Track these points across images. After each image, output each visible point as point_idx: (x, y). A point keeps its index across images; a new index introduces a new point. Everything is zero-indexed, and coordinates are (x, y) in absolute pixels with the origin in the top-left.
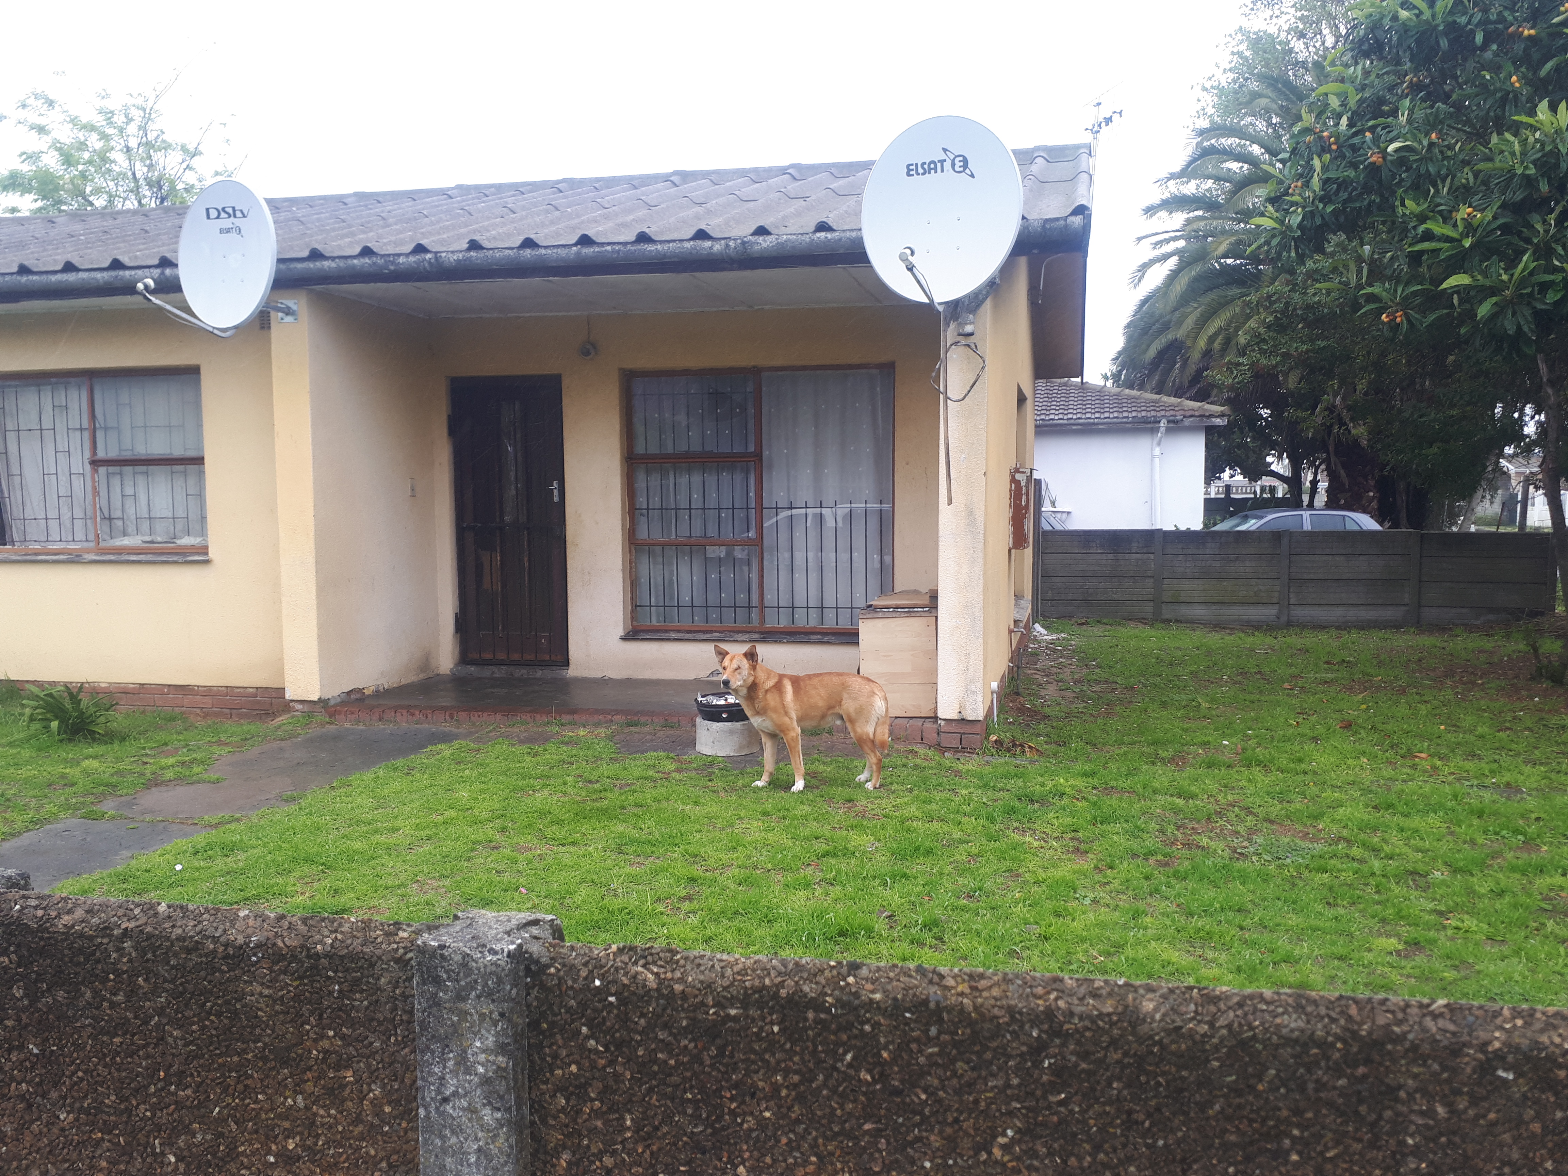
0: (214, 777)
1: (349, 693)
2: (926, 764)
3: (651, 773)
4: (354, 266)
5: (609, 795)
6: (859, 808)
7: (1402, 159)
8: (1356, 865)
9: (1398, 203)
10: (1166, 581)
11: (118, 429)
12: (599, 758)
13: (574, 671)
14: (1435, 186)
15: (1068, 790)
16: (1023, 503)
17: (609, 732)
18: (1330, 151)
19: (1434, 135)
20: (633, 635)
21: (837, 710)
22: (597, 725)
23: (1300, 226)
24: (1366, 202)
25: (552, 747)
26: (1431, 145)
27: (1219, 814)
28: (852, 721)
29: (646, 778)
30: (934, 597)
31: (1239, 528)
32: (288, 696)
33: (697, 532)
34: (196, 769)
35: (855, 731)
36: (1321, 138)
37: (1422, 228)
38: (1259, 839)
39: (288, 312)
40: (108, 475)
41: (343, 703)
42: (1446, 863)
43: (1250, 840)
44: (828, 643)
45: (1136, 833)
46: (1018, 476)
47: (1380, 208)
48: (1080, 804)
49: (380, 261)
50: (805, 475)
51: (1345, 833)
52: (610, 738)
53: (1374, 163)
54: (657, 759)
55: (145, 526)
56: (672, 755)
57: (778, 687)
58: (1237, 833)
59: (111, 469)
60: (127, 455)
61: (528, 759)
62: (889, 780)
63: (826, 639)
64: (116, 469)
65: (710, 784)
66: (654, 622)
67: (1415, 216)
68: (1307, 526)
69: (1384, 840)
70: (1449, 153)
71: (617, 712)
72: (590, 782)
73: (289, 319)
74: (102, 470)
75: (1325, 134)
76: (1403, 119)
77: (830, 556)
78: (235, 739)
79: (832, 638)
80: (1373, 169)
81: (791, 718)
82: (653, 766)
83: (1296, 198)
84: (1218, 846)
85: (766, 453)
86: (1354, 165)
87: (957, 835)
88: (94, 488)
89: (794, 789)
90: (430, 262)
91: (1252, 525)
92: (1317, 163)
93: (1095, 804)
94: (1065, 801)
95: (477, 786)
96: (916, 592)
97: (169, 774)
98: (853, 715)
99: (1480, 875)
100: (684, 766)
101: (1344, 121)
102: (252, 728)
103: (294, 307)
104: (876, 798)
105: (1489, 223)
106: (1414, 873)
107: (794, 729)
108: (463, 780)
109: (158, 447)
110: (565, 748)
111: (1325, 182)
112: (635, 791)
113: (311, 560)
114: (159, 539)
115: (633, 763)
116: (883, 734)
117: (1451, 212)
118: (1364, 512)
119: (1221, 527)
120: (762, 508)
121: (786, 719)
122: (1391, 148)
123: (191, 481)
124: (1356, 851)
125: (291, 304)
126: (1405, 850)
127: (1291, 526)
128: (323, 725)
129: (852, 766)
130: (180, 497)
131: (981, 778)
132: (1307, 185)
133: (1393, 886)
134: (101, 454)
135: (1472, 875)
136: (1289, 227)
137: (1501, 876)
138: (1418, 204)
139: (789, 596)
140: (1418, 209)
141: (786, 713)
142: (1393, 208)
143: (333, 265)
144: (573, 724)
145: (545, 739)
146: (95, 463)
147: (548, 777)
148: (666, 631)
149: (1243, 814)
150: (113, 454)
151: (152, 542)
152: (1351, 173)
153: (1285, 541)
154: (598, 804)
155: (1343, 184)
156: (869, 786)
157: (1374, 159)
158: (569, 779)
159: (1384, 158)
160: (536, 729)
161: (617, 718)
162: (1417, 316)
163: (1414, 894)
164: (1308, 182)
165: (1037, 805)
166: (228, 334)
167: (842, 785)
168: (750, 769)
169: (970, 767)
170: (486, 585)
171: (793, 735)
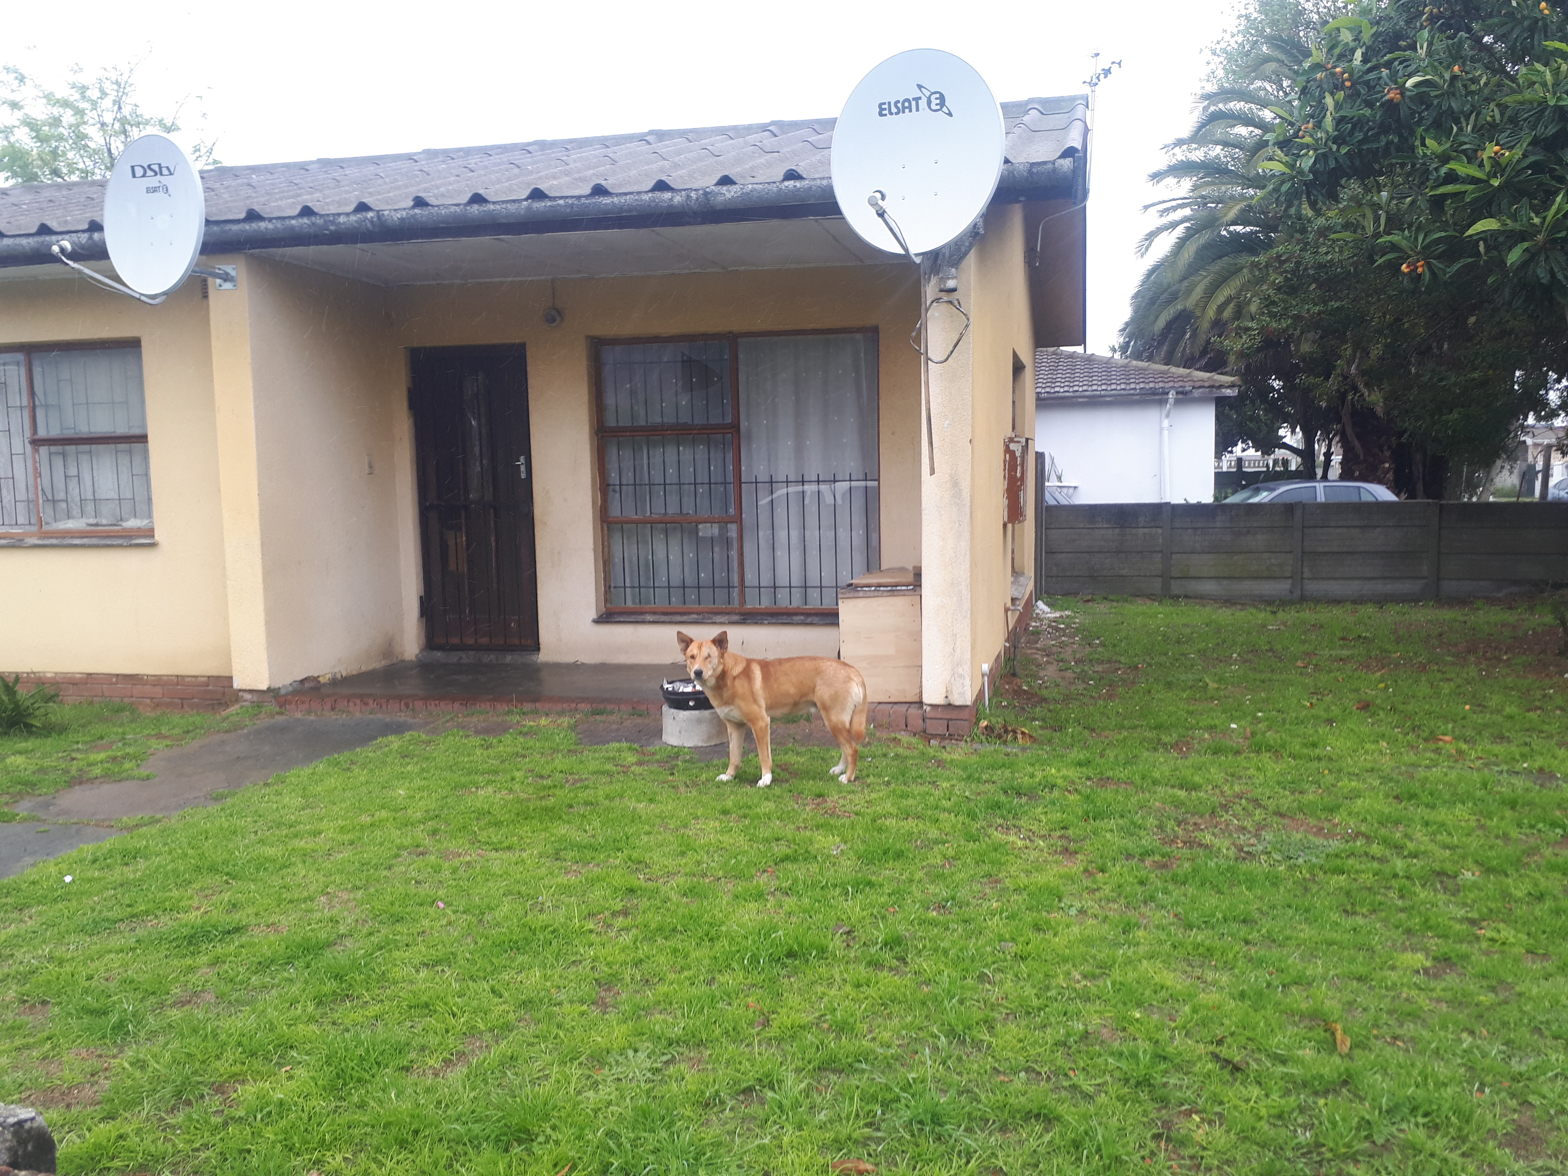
0: (144, 772)
1: (302, 681)
2: (908, 753)
3: (609, 767)
4: (292, 228)
5: (558, 792)
6: (830, 804)
7: (1422, 96)
8: (1375, 865)
9: (1418, 143)
10: (1174, 556)
11: (59, 407)
12: (555, 751)
13: (544, 656)
14: (1457, 122)
15: (1059, 781)
16: (1019, 475)
17: (572, 721)
18: (1341, 87)
19: (1456, 68)
20: (606, 617)
21: (810, 698)
22: (561, 714)
23: (1312, 170)
24: (1383, 143)
25: (507, 738)
26: (1454, 78)
27: (1225, 807)
28: (826, 710)
29: (603, 773)
30: (918, 574)
31: (1251, 501)
32: (237, 685)
33: (672, 509)
34: (128, 765)
35: (829, 720)
36: (1333, 75)
37: (1444, 170)
38: (1268, 835)
39: (226, 278)
40: (50, 454)
41: (295, 693)
42: (1477, 862)
43: (1257, 836)
44: (811, 624)
45: (1132, 830)
46: (1013, 446)
47: (1399, 149)
48: (1071, 797)
49: (319, 221)
50: (786, 446)
51: (1363, 828)
52: (572, 728)
53: (1391, 101)
54: (619, 750)
55: (90, 508)
56: (636, 746)
57: (747, 673)
58: (1244, 828)
59: (53, 449)
60: (69, 433)
61: (479, 751)
62: (865, 773)
63: (808, 620)
64: (59, 448)
65: (670, 778)
66: (629, 604)
67: (1437, 157)
68: (1321, 498)
69: (1406, 836)
70: (1473, 87)
71: (583, 700)
72: (541, 777)
73: (228, 286)
74: (44, 450)
75: (1338, 70)
76: (1422, 52)
77: (812, 534)
78: (176, 732)
79: (816, 619)
80: (1390, 105)
81: (760, 707)
82: (614, 758)
83: (1308, 140)
84: (1223, 844)
85: (744, 425)
86: (1370, 104)
87: (933, 833)
88: (35, 469)
89: (761, 783)
90: (372, 222)
91: (1264, 497)
92: (1329, 101)
93: (1088, 797)
94: (1056, 793)
95: (418, 782)
96: (902, 570)
97: (97, 771)
98: (828, 702)
99: (1515, 875)
100: (646, 758)
101: (1358, 55)
102: (197, 719)
103: (233, 273)
104: (849, 792)
105: (1519, 161)
106: (1441, 874)
107: (763, 718)
108: (402, 776)
109: (102, 425)
110: (522, 740)
111: (1339, 121)
112: (587, 787)
113: (256, 541)
114: (104, 522)
115: (591, 754)
116: (861, 724)
117: (1476, 151)
118: (1380, 482)
119: (1230, 500)
120: (740, 483)
121: (755, 708)
122: (1410, 83)
123: (137, 460)
124: (1376, 849)
125: (230, 269)
126: (1431, 847)
127: (1305, 498)
128: (272, 716)
129: (827, 756)
130: (125, 476)
131: (965, 769)
132: (1319, 125)
133: (1418, 889)
134: (42, 433)
135: (1507, 875)
136: (1301, 172)
137: (1538, 875)
138: (1440, 144)
139: (770, 575)
140: (1439, 149)
141: (755, 702)
142: (1413, 148)
143: (270, 226)
144: (536, 713)
145: (501, 729)
146: (36, 443)
147: (496, 773)
148: (642, 613)
149: (1251, 807)
150: (55, 433)
151: (97, 525)
152: (1367, 112)
153: (1298, 513)
154: (544, 803)
155: (1358, 124)
156: (843, 779)
157: (1391, 95)
158: (518, 774)
159: (1402, 94)
160: (495, 718)
161: (582, 706)
162: (1440, 266)
163: (1442, 897)
164: (1320, 122)
165: (1024, 800)
166: (157, 301)
167: (814, 778)
168: (715, 762)
169: (955, 756)
170: (452, 566)
171: (761, 724)
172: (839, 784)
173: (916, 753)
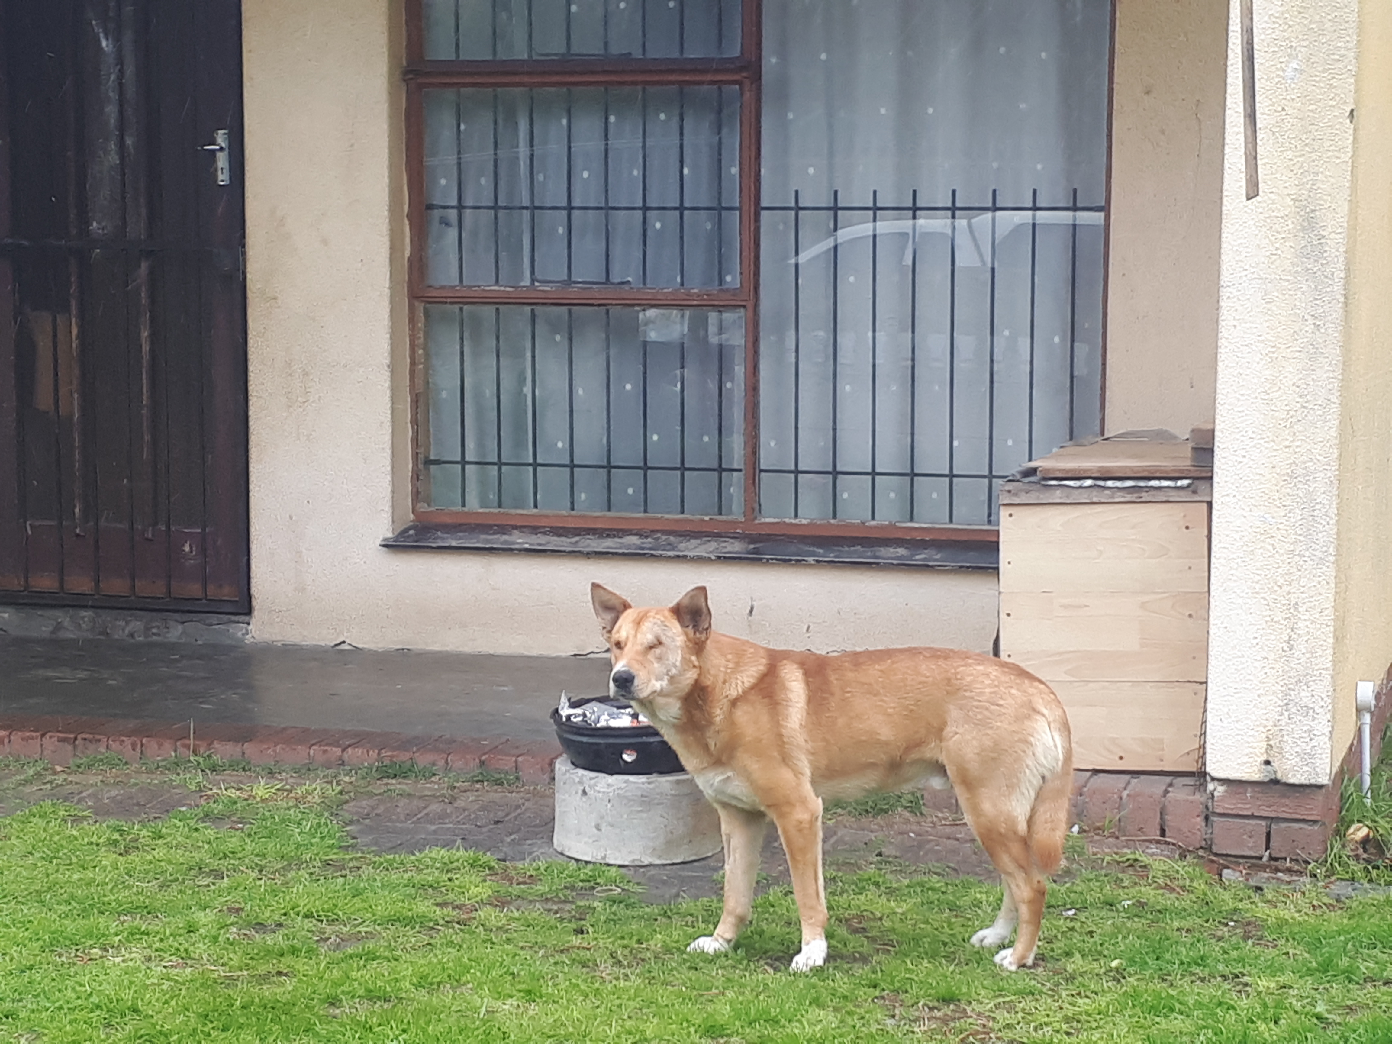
2: (1168, 900)
3: (423, 907)
5: (301, 965)
6: (972, 1022)
12: (293, 863)
13: (261, 629)
17: (333, 791)
20: (417, 536)
21: (930, 752)
22: (304, 771)
25: (175, 828)
28: (969, 783)
29: (409, 922)
30: (1204, 450)
33: (587, 269)
35: (976, 810)
44: (924, 568)
50: (875, 119)
52: (334, 807)
54: (447, 868)
56: (489, 858)
57: (769, 686)
61: (107, 858)
62: (1060, 946)
63: (920, 557)
65: (576, 940)
66: (473, 504)
71: (360, 739)
72: (260, 926)
79: (936, 557)
81: (797, 773)
82: (436, 887)
85: (770, 61)
89: (800, 962)
96: (1160, 439)
98: (974, 767)
100: (515, 890)
104: (1022, 993)
107: (803, 801)
110: (210, 833)
112: (372, 956)
115: (380, 876)
116: (1054, 825)
120: (758, 209)
121: (786, 775)
129: (964, 902)
131: (1315, 945)
139: (824, 441)
141: (786, 759)
144: (243, 766)
147: (150, 911)
148: (503, 529)
154: (267, 991)
156: (1007, 958)
158: (203, 918)
160: (144, 778)
161: (355, 754)
167: (933, 956)
168: (686, 904)
169: (1288, 913)
170: (44, 400)
171: (801, 815)
172: (996, 973)
173: (1187, 901)
